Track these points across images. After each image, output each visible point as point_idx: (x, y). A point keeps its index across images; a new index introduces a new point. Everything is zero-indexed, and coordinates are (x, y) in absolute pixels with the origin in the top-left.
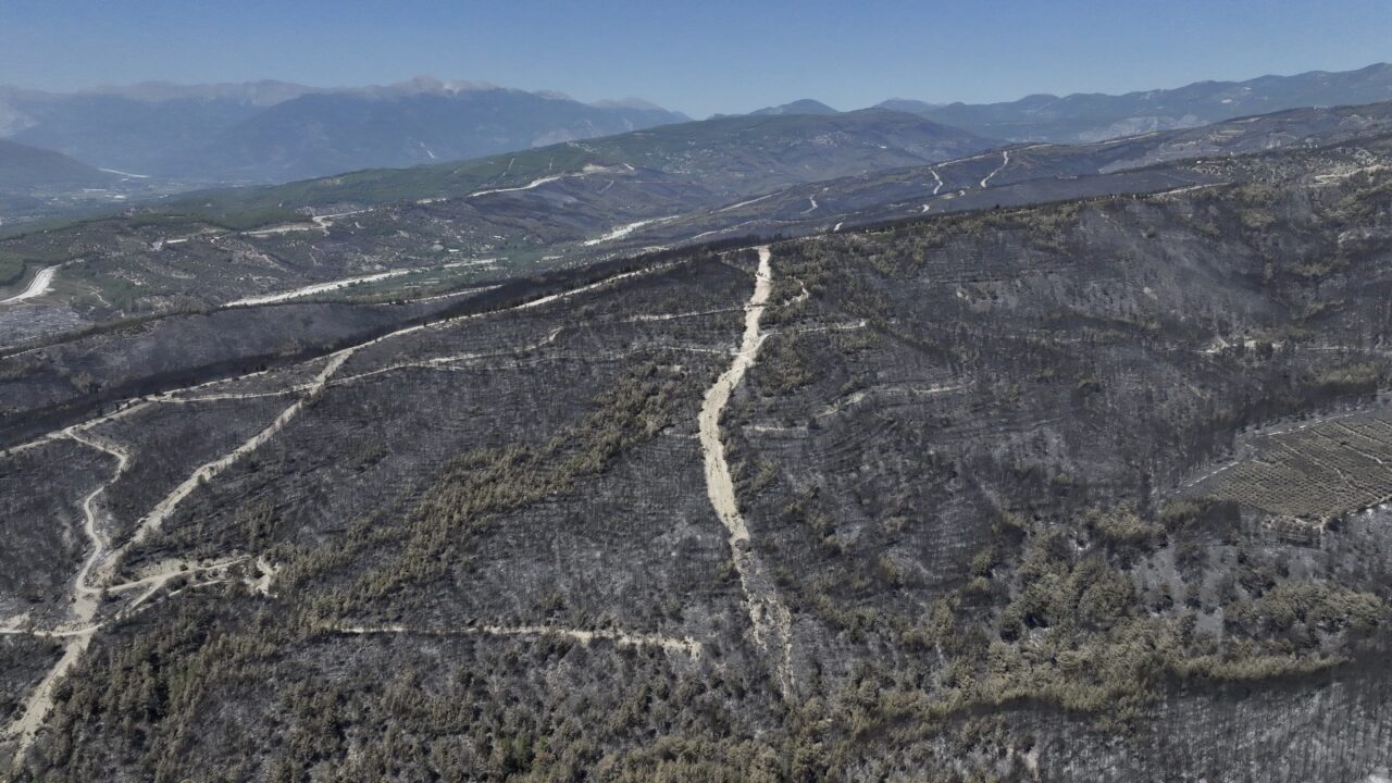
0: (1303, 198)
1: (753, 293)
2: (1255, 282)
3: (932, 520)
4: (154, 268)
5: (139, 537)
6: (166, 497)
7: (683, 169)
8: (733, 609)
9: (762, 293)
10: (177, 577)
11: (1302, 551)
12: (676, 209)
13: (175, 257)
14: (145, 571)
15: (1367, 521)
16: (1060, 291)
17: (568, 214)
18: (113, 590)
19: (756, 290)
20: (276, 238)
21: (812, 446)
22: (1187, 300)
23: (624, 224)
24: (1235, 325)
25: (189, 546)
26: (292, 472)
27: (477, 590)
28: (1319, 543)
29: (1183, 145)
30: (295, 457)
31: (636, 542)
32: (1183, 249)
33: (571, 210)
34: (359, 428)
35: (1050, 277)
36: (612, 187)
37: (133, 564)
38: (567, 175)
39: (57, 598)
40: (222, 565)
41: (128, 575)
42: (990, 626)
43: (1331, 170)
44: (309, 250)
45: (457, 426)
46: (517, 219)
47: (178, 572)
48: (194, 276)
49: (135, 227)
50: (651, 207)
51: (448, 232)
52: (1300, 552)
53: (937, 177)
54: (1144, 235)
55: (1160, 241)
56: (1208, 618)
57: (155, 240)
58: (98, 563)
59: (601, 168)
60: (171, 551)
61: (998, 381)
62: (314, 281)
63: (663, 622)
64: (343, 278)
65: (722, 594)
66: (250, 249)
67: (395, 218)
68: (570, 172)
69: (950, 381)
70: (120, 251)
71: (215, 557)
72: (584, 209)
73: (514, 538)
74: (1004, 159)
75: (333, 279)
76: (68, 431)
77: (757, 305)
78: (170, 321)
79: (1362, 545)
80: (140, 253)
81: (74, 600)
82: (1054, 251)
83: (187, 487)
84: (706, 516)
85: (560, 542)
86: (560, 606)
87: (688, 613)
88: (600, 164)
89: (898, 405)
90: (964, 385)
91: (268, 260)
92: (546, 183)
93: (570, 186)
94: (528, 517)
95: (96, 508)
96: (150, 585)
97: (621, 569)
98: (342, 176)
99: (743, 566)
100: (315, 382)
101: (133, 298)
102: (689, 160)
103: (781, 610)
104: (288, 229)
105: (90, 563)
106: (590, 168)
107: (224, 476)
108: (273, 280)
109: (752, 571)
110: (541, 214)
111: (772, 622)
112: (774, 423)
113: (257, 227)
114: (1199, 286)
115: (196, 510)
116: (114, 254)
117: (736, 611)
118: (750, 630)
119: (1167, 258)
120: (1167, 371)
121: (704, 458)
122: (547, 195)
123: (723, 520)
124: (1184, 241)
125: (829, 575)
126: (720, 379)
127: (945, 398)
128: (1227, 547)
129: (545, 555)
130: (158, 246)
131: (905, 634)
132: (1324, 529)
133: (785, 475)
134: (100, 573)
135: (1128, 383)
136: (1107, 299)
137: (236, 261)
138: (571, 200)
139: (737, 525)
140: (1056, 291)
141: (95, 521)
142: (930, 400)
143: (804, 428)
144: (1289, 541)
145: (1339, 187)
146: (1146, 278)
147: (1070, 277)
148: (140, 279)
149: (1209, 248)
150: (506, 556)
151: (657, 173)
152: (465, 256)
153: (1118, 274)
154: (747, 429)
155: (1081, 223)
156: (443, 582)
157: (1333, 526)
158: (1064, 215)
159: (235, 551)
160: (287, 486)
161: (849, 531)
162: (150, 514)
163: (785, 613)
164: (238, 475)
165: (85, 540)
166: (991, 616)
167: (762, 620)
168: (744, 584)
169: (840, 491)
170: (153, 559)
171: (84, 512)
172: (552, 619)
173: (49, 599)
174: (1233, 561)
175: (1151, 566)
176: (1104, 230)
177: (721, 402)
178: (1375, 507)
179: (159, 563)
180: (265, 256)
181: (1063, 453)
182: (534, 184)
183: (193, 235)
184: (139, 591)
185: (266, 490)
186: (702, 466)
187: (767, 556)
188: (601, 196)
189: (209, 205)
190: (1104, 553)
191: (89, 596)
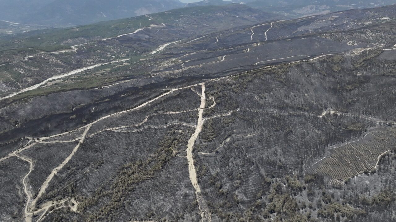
0: (349, 60)
1: (200, 104)
2: (334, 91)
3: (247, 181)
4: (26, 67)
5: (40, 195)
6: (45, 180)
7: (180, 24)
8: (197, 214)
9: (203, 105)
10: (51, 207)
11: (338, 190)
12: (178, 39)
13: (32, 63)
14: (43, 205)
15: (354, 180)
16: (283, 95)
17: (146, 42)
18: (35, 213)
19: (201, 103)
20: (61, 54)
21: (216, 159)
22: (316, 98)
23: (162, 44)
24: (329, 105)
25: (54, 197)
26: (79, 169)
27: (131, 209)
28: (342, 188)
29: (321, 21)
30: (79, 164)
31: (172, 194)
32: (316, 80)
33: (147, 40)
34: (95, 153)
35: (280, 90)
36: (159, 32)
37: (39, 204)
38: (145, 28)
39: (20, 217)
40: (63, 202)
41: (38, 208)
42: (261, 215)
43: (357, 49)
44: (72, 58)
45: (122, 153)
46: (132, 45)
47: (51, 205)
48: (38, 69)
49: (19, 52)
50: (170, 38)
51: (112, 50)
52: (338, 191)
53: (252, 31)
54: (306, 75)
55: (310, 77)
56: (314, 212)
57: (25, 56)
58: (30, 204)
59: (155, 25)
60: (49, 199)
61: (265, 131)
62: (74, 69)
63: (179, 219)
64: (82, 68)
65: (194, 210)
66: (54, 58)
67: (96, 46)
68: (146, 27)
69: (253, 133)
70: (15, 61)
71: (61, 199)
72: (151, 40)
73: (140, 192)
74: (271, 25)
75: (79, 68)
76: (14, 153)
77: (201, 109)
78: (36, 98)
79: (353, 187)
80: (21, 62)
81: (25, 217)
82: (282, 82)
83: (51, 176)
84: (189, 186)
85: (151, 193)
86: (153, 215)
87: (185, 216)
88: (155, 24)
89: (239, 141)
90: (256, 134)
91: (60, 62)
92: (140, 31)
93: (147, 32)
94: (143, 185)
95: (26, 183)
96: (44, 210)
97: (168, 203)
98: (79, 27)
99: (199, 200)
100: (82, 136)
101: (21, 78)
102: (181, 21)
103: (209, 213)
104: (65, 51)
105: (27, 203)
106: (152, 26)
107: (61, 172)
108: (62, 69)
109: (201, 202)
110: (139, 43)
111: (207, 217)
112: (206, 151)
113: (55, 51)
114: (320, 93)
115: (54, 185)
116: (14, 62)
117: (197, 215)
118: (201, 220)
119: (312, 84)
120: (310, 125)
121: (188, 164)
122: (140, 35)
123: (194, 186)
124: (317, 77)
125: (221, 201)
126: (192, 136)
127: (251, 138)
128: (320, 190)
129: (148, 198)
130: (26, 59)
131: (240, 219)
132: (344, 183)
133: (209, 169)
134: (31, 208)
135: (299, 130)
136: (295, 98)
137: (50, 63)
138: (147, 37)
139: (197, 187)
140: (282, 95)
141: (27, 188)
142: (247, 139)
143: (214, 153)
144: (335, 188)
145: (359, 55)
146: (306, 91)
147: (286, 91)
148: (22, 71)
149: (324, 79)
150: (138, 198)
151: (172, 27)
152: (117, 58)
153: (299, 90)
154: (199, 153)
155: (289, 71)
156: (122, 208)
157: (346, 183)
158: (285, 69)
159: (66, 197)
160: (78, 174)
161: (226, 186)
162: (42, 186)
163: (210, 214)
164: (64, 171)
165: (25, 195)
166: (261, 212)
167: (204, 217)
168: (199, 206)
169: (224, 173)
170: (44, 202)
171: (23, 184)
172: (151, 219)
173: (18, 217)
174: (321, 194)
175: (301, 195)
176: (295, 74)
177: (193, 144)
178: (357, 176)
179: (46, 203)
180: (59, 61)
181: (281, 154)
182: (136, 31)
183: (36, 54)
184: (42, 212)
185: (72, 176)
186: (188, 167)
187: (205, 196)
188: (156, 34)
189: (39, 39)
190: (290, 189)
191: (29, 216)
